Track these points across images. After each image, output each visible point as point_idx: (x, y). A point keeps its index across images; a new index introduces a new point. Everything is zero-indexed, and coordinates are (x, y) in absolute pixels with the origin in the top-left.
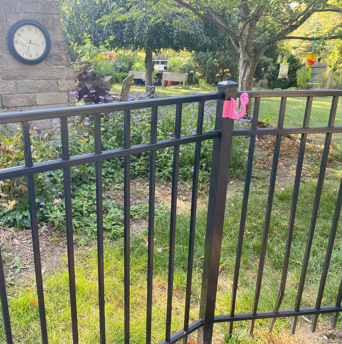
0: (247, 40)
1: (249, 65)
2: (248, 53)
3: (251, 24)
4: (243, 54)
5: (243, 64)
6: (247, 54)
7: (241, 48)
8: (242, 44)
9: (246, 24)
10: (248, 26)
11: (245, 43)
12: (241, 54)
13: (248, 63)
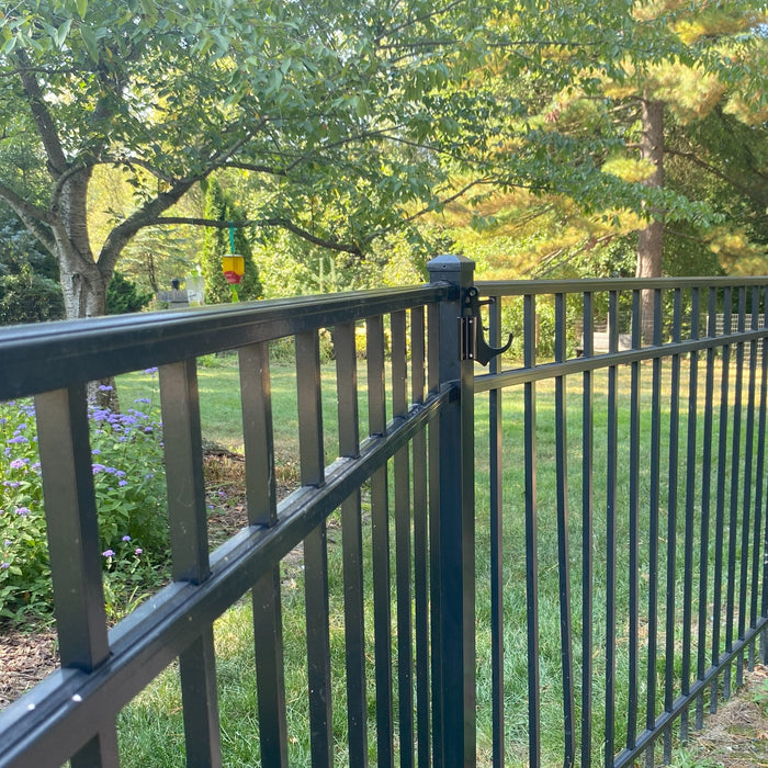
0: (71, 222)
1: (90, 286)
2: (81, 255)
3: (75, 182)
4: (69, 257)
5: (75, 285)
6: (79, 260)
7: (59, 244)
8: (62, 233)
9: (63, 182)
10: (66, 189)
11: (68, 230)
12: (63, 259)
13: (86, 280)
